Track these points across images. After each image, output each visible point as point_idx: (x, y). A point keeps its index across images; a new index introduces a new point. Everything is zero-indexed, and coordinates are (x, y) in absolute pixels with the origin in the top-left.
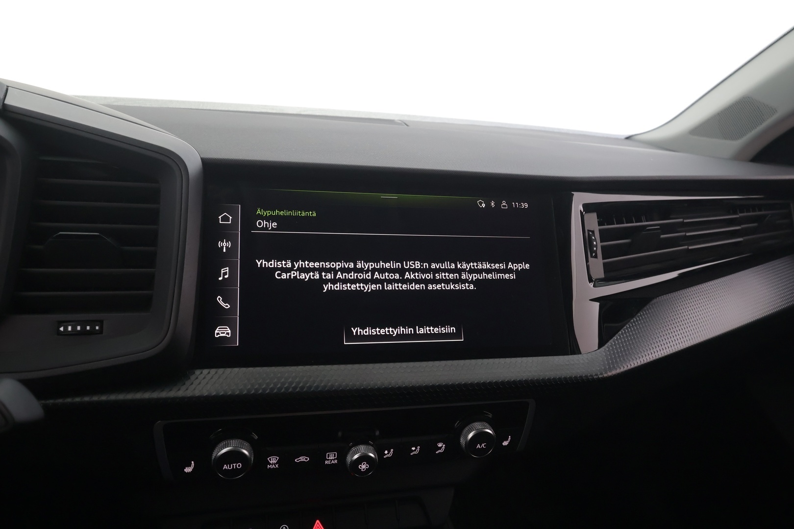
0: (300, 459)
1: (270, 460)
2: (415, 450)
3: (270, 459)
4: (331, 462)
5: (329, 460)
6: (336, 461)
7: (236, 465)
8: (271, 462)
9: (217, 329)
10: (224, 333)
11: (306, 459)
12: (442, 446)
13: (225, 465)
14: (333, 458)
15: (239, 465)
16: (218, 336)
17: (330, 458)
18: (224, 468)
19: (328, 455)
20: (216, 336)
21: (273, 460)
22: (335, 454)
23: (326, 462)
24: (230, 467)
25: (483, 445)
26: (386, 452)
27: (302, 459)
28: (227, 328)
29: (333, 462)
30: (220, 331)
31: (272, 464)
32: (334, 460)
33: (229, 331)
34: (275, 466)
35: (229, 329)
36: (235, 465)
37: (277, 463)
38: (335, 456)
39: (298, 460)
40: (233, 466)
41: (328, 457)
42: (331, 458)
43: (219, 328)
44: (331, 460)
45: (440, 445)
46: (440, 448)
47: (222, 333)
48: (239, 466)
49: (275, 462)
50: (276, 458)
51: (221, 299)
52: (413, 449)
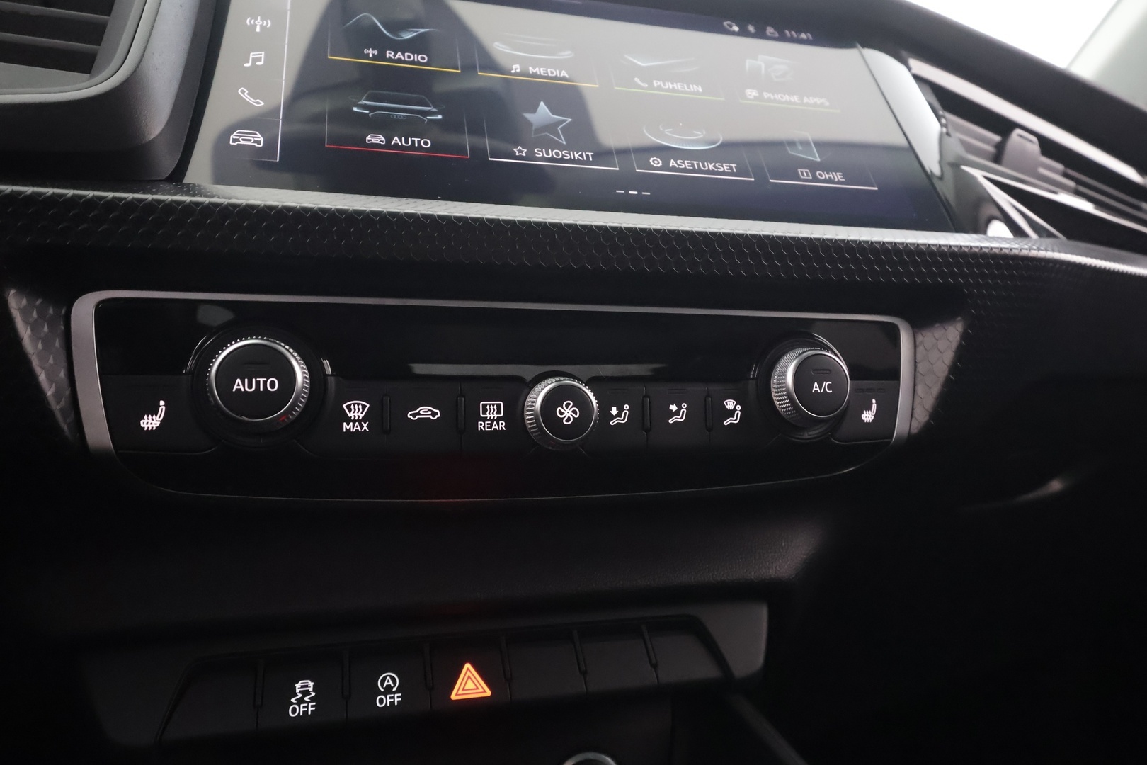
0: (419, 414)
1: (350, 410)
2: (677, 413)
3: (349, 407)
4: (491, 424)
5: (485, 420)
6: (502, 425)
7: (265, 383)
8: (351, 415)
9: (235, 134)
10: (251, 140)
11: (434, 414)
12: (735, 409)
13: (239, 381)
14: (496, 416)
15: (271, 384)
16: (237, 143)
17: (488, 416)
18: (236, 387)
19: (484, 406)
20: (231, 143)
21: (356, 410)
22: (499, 406)
23: (480, 426)
24: (250, 387)
25: (826, 385)
26: (614, 411)
27: (425, 412)
28: (255, 134)
29: (495, 426)
30: (241, 136)
31: (354, 421)
32: (498, 420)
33: (261, 139)
34: (362, 427)
35: (259, 136)
36: (261, 380)
37: (364, 419)
38: (499, 412)
39: (414, 415)
40: (258, 383)
41: (484, 413)
42: (491, 415)
43: (238, 133)
44: (492, 421)
45: (730, 405)
46: (731, 413)
47: (243, 140)
48: (273, 385)
49: (361, 416)
50: (364, 407)
51: (247, 92)
52: (673, 408)
